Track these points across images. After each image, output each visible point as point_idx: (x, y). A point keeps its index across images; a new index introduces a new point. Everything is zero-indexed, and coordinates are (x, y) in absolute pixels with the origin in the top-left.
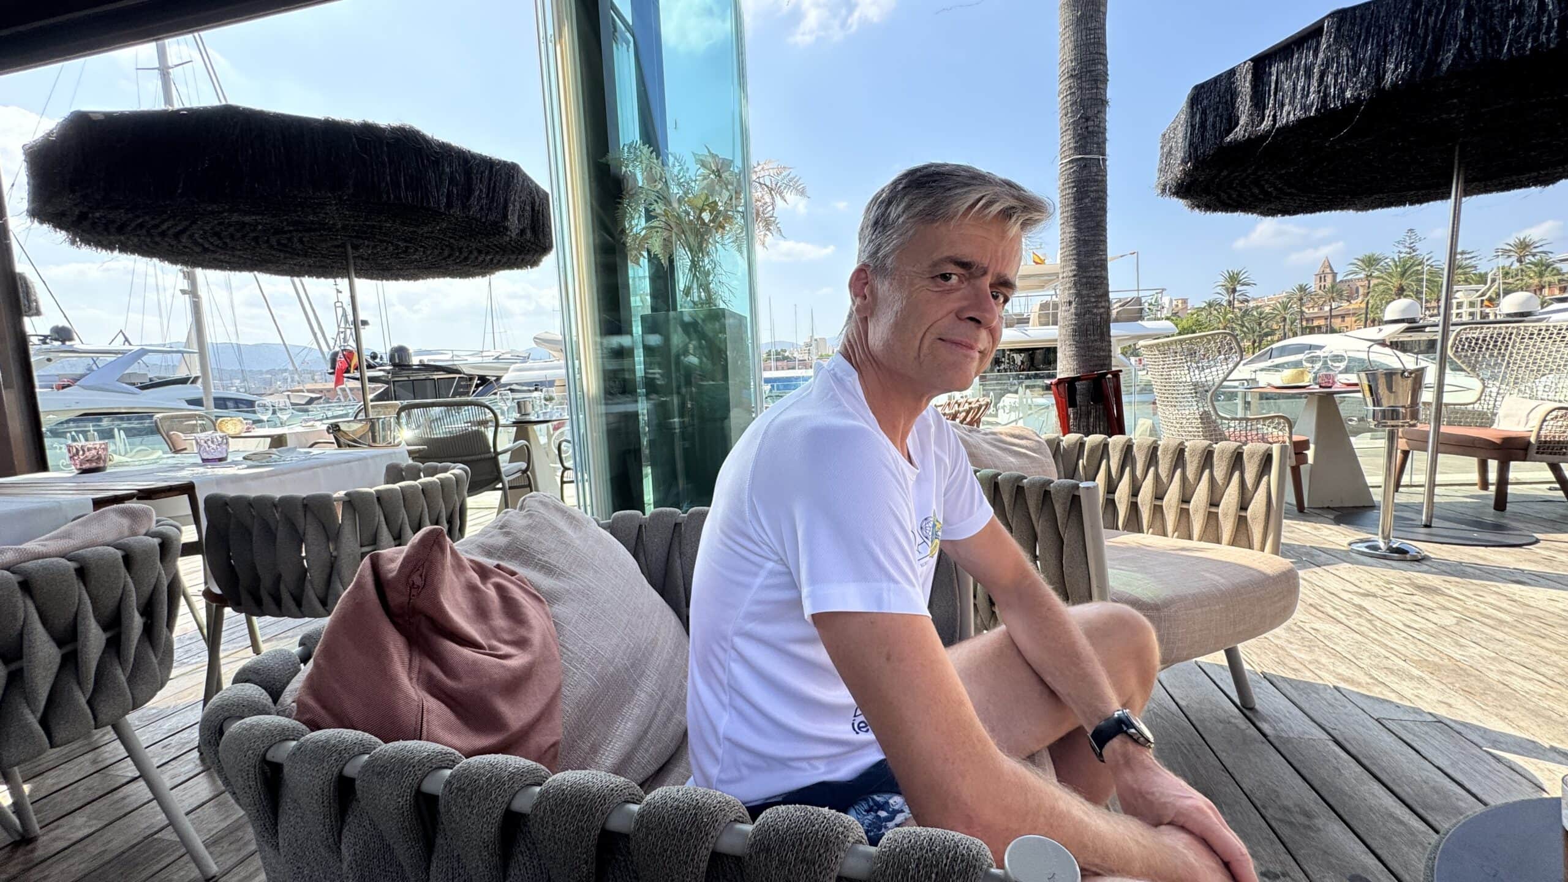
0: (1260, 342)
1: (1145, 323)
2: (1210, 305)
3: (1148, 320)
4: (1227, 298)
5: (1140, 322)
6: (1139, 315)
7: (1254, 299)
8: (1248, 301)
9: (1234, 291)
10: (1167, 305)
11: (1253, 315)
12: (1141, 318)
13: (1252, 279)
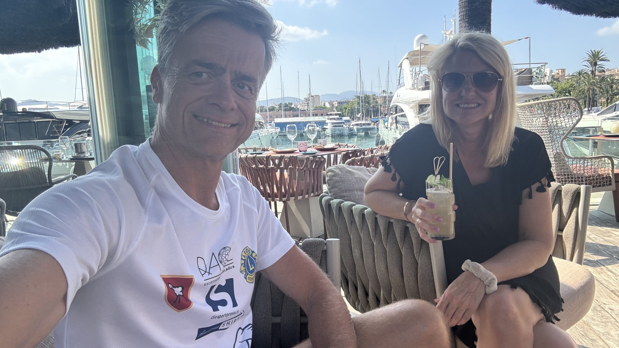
0: (611, 100)
1: (533, 86)
2: (580, 73)
3: (536, 84)
4: (591, 69)
5: (530, 86)
6: (530, 81)
7: (608, 70)
8: (604, 71)
9: (595, 64)
10: (548, 75)
11: (608, 81)
12: (531, 83)
13: (607, 56)
